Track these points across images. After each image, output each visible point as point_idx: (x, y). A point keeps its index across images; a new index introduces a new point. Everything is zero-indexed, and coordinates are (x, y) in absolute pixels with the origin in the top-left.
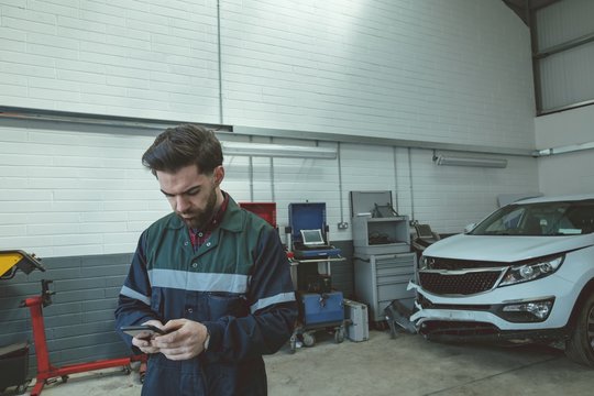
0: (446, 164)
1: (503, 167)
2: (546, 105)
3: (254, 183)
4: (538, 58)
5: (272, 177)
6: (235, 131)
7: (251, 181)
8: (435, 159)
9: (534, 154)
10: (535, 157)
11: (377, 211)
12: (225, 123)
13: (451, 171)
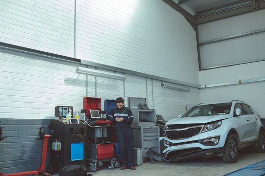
0: (168, 88)
1: (189, 91)
2: (203, 66)
3: (88, 89)
4: (199, 45)
5: (96, 86)
6: (82, 62)
7: (87, 88)
8: (162, 85)
9: (199, 87)
10: (199, 88)
11: (140, 107)
12: (77, 57)
13: (169, 92)
